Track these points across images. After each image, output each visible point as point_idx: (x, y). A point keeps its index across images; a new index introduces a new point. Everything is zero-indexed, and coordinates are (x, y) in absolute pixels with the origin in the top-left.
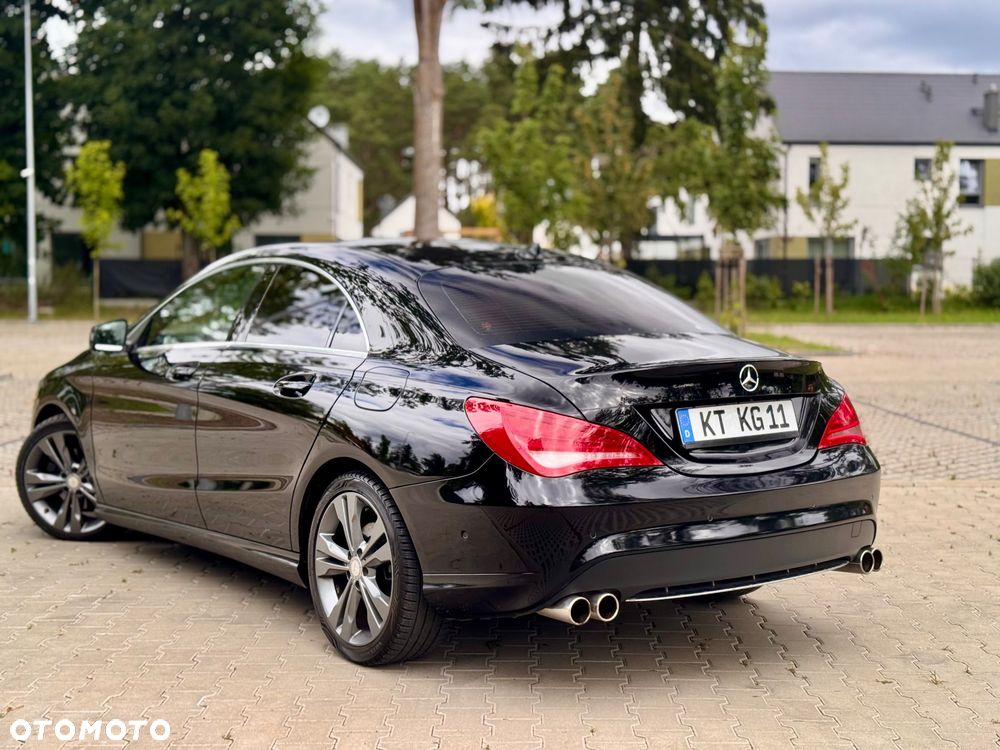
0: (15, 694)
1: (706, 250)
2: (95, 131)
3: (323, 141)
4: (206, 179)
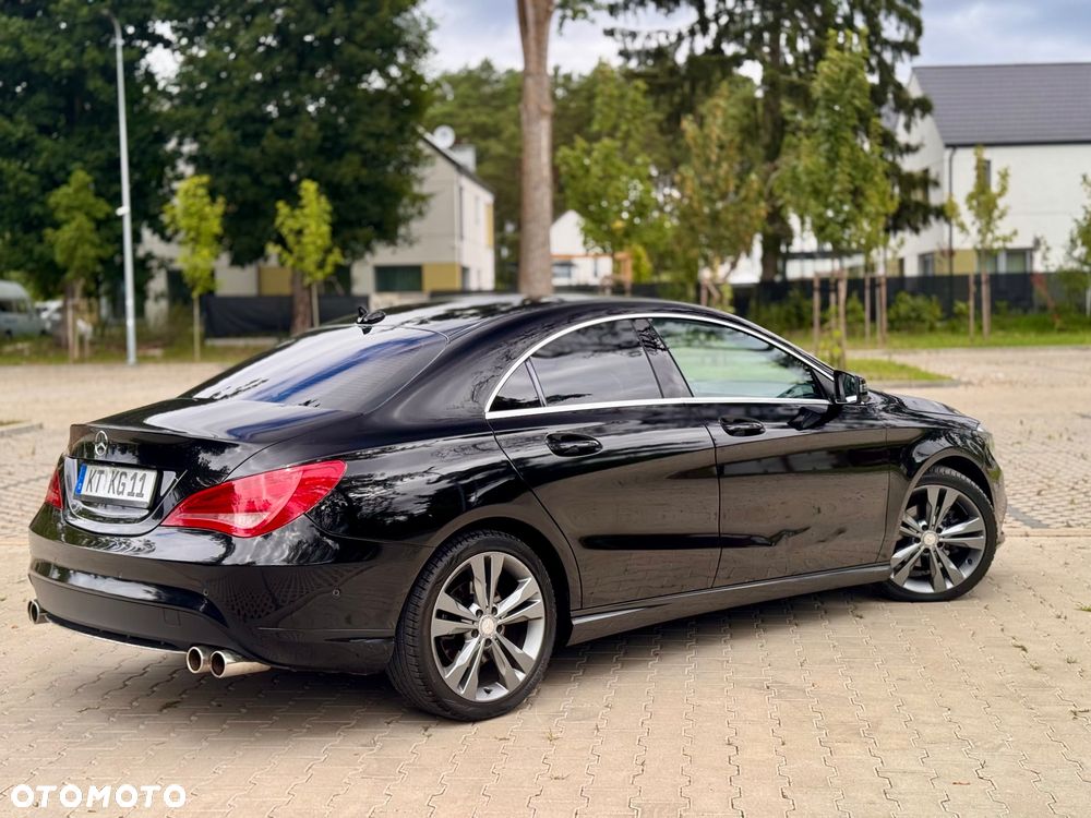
2: (201, 164)
3: (441, 163)
4: (307, 211)
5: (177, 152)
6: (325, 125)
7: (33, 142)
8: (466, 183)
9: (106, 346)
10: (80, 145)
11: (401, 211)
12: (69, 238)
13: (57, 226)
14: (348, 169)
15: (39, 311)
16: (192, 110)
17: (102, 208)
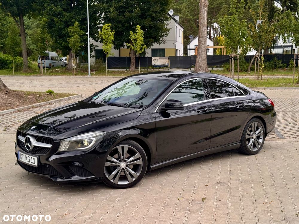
0: (68, 209)
1: (293, 51)
2: (107, 20)
3: (172, 20)
4: (138, 34)
5: (100, 16)
6: (141, 9)
7: (62, 13)
8: (177, 25)
9: (82, 70)
10: (74, 14)
11: (160, 33)
12: (74, 40)
13: (70, 37)
14: (148, 22)
15: (61, 60)
16: (105, 5)
17: (82, 33)
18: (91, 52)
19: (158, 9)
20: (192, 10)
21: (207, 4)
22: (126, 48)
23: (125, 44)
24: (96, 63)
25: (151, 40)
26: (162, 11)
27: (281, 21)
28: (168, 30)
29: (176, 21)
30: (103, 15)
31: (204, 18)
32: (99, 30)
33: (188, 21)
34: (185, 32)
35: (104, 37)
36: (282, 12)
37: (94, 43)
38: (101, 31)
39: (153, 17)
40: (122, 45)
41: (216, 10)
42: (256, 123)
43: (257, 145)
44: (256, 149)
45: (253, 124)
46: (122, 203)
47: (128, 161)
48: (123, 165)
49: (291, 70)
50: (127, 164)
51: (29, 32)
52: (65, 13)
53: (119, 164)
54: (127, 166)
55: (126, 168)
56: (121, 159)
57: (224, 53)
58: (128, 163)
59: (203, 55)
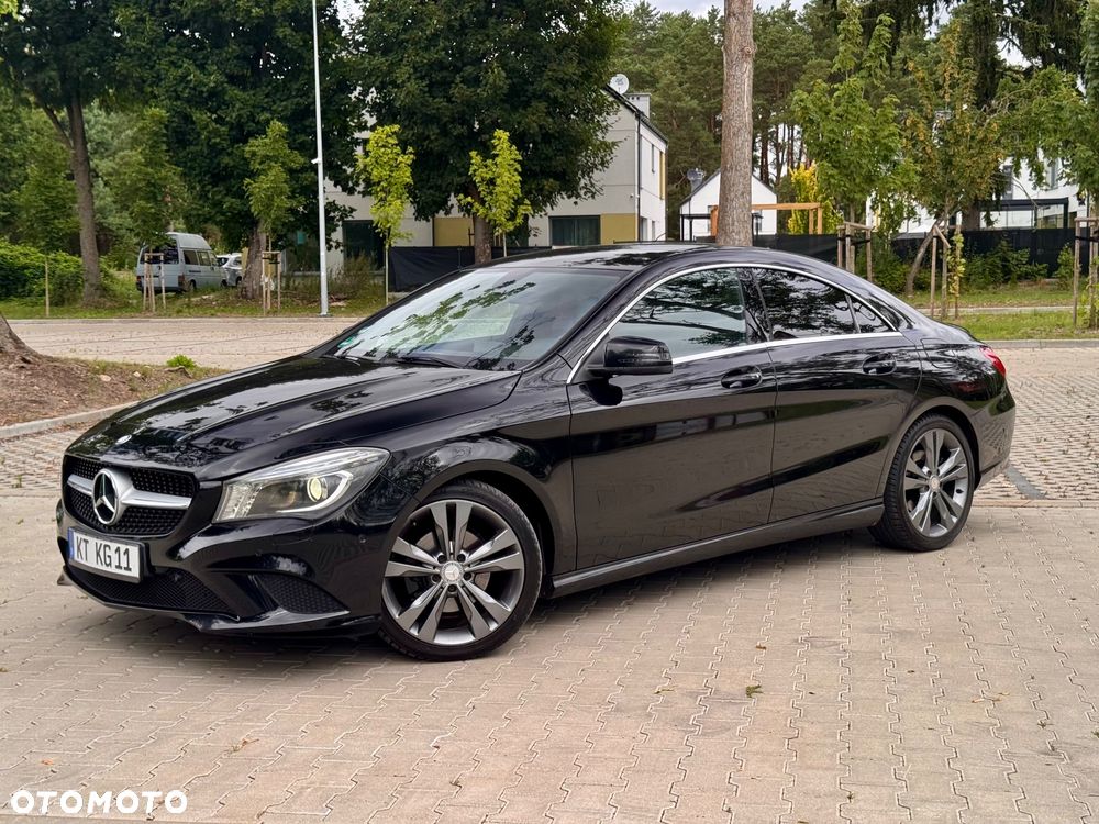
0: (252, 727)
1: (1069, 216)
2: (386, 114)
3: (623, 112)
4: (498, 160)
5: (361, 101)
6: (511, 72)
7: (224, 91)
8: (644, 131)
9: (299, 298)
10: (267, 96)
11: (582, 159)
12: (266, 188)
13: (253, 175)
14: (534, 117)
15: (221, 262)
16: (379, 60)
17: (298, 160)
18: (330, 229)
19: (572, 69)
20: (695, 80)
21: (752, 49)
22: (455, 213)
23: (453, 200)
24: (347, 269)
25: (548, 183)
26: (586, 76)
27: (1023, 107)
28: (608, 147)
29: (639, 115)
30: (373, 95)
31: (741, 99)
32: (359, 150)
33: (684, 117)
34: (671, 157)
35: (376, 174)
36: (1028, 73)
37: (342, 199)
38: (367, 154)
39: (555, 102)
40: (443, 204)
41: (782, 79)
42: (941, 434)
43: (945, 515)
44: (942, 531)
45: (929, 436)
46: (450, 705)
47: (470, 558)
48: (452, 573)
49: (1064, 287)
50: (467, 569)
51: (103, 165)
52: (234, 92)
53: (437, 571)
54: (467, 576)
55: (463, 586)
56: (445, 552)
57: (815, 229)
58: (469, 566)
59: (738, 233)
